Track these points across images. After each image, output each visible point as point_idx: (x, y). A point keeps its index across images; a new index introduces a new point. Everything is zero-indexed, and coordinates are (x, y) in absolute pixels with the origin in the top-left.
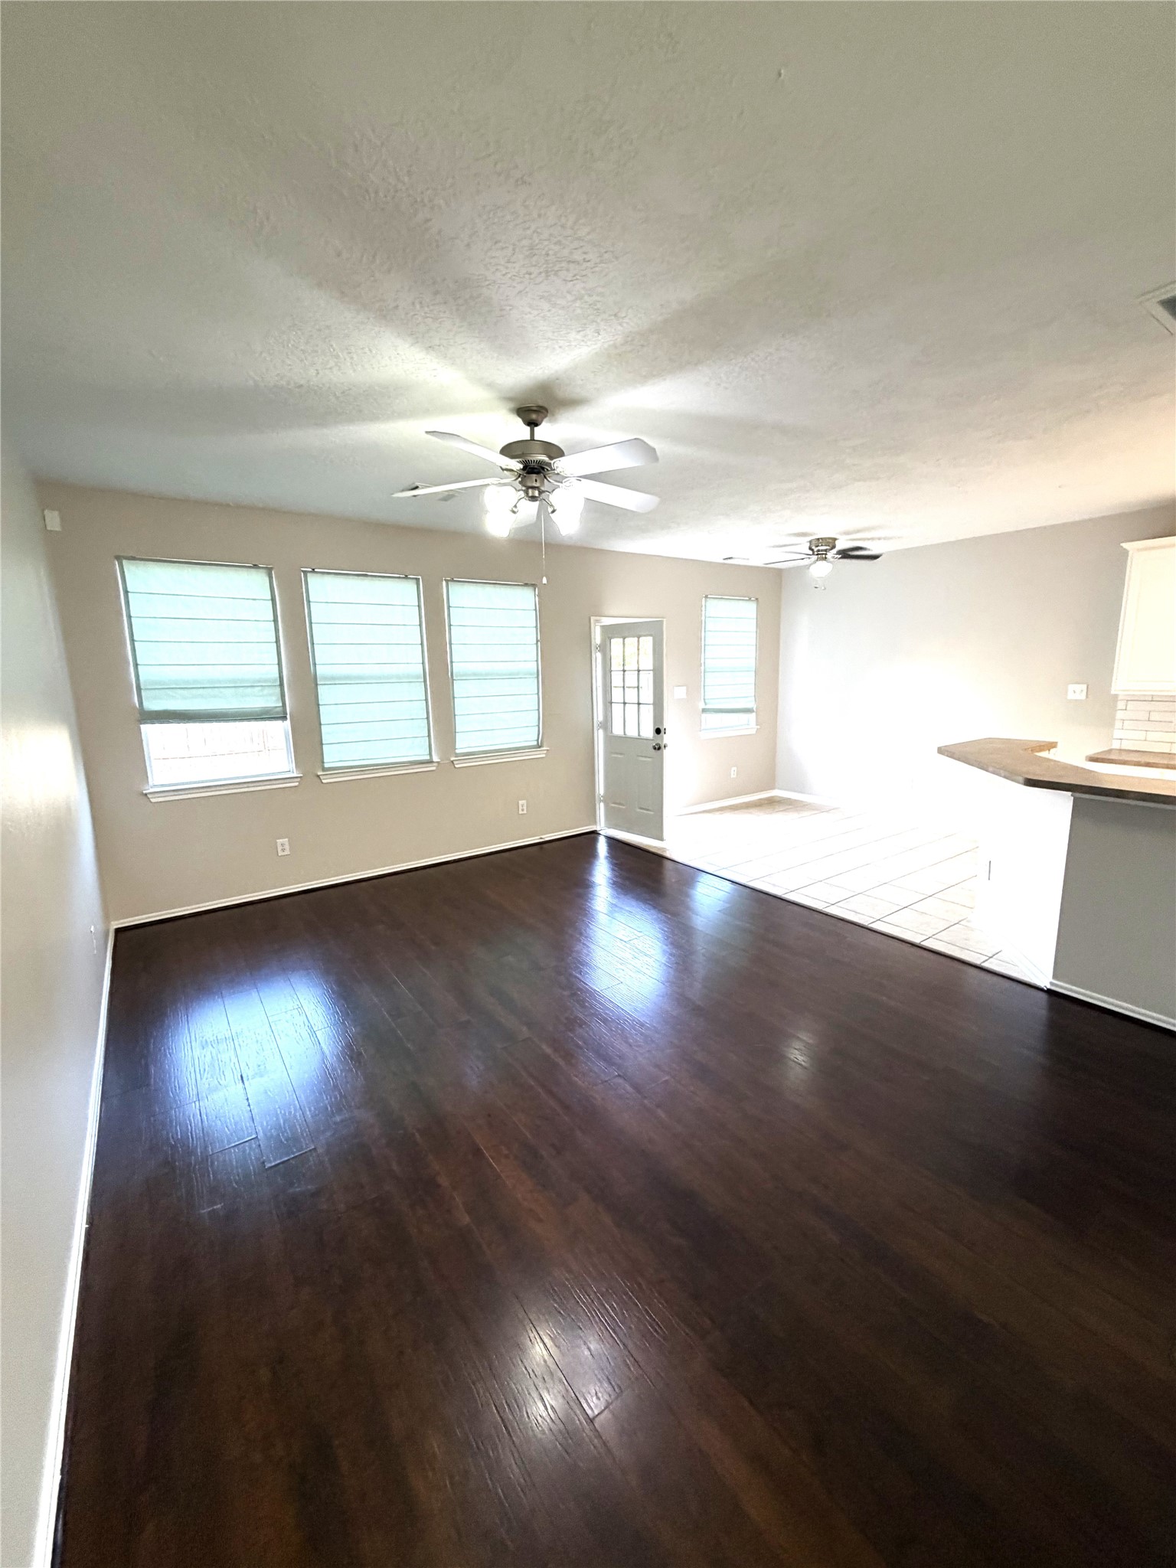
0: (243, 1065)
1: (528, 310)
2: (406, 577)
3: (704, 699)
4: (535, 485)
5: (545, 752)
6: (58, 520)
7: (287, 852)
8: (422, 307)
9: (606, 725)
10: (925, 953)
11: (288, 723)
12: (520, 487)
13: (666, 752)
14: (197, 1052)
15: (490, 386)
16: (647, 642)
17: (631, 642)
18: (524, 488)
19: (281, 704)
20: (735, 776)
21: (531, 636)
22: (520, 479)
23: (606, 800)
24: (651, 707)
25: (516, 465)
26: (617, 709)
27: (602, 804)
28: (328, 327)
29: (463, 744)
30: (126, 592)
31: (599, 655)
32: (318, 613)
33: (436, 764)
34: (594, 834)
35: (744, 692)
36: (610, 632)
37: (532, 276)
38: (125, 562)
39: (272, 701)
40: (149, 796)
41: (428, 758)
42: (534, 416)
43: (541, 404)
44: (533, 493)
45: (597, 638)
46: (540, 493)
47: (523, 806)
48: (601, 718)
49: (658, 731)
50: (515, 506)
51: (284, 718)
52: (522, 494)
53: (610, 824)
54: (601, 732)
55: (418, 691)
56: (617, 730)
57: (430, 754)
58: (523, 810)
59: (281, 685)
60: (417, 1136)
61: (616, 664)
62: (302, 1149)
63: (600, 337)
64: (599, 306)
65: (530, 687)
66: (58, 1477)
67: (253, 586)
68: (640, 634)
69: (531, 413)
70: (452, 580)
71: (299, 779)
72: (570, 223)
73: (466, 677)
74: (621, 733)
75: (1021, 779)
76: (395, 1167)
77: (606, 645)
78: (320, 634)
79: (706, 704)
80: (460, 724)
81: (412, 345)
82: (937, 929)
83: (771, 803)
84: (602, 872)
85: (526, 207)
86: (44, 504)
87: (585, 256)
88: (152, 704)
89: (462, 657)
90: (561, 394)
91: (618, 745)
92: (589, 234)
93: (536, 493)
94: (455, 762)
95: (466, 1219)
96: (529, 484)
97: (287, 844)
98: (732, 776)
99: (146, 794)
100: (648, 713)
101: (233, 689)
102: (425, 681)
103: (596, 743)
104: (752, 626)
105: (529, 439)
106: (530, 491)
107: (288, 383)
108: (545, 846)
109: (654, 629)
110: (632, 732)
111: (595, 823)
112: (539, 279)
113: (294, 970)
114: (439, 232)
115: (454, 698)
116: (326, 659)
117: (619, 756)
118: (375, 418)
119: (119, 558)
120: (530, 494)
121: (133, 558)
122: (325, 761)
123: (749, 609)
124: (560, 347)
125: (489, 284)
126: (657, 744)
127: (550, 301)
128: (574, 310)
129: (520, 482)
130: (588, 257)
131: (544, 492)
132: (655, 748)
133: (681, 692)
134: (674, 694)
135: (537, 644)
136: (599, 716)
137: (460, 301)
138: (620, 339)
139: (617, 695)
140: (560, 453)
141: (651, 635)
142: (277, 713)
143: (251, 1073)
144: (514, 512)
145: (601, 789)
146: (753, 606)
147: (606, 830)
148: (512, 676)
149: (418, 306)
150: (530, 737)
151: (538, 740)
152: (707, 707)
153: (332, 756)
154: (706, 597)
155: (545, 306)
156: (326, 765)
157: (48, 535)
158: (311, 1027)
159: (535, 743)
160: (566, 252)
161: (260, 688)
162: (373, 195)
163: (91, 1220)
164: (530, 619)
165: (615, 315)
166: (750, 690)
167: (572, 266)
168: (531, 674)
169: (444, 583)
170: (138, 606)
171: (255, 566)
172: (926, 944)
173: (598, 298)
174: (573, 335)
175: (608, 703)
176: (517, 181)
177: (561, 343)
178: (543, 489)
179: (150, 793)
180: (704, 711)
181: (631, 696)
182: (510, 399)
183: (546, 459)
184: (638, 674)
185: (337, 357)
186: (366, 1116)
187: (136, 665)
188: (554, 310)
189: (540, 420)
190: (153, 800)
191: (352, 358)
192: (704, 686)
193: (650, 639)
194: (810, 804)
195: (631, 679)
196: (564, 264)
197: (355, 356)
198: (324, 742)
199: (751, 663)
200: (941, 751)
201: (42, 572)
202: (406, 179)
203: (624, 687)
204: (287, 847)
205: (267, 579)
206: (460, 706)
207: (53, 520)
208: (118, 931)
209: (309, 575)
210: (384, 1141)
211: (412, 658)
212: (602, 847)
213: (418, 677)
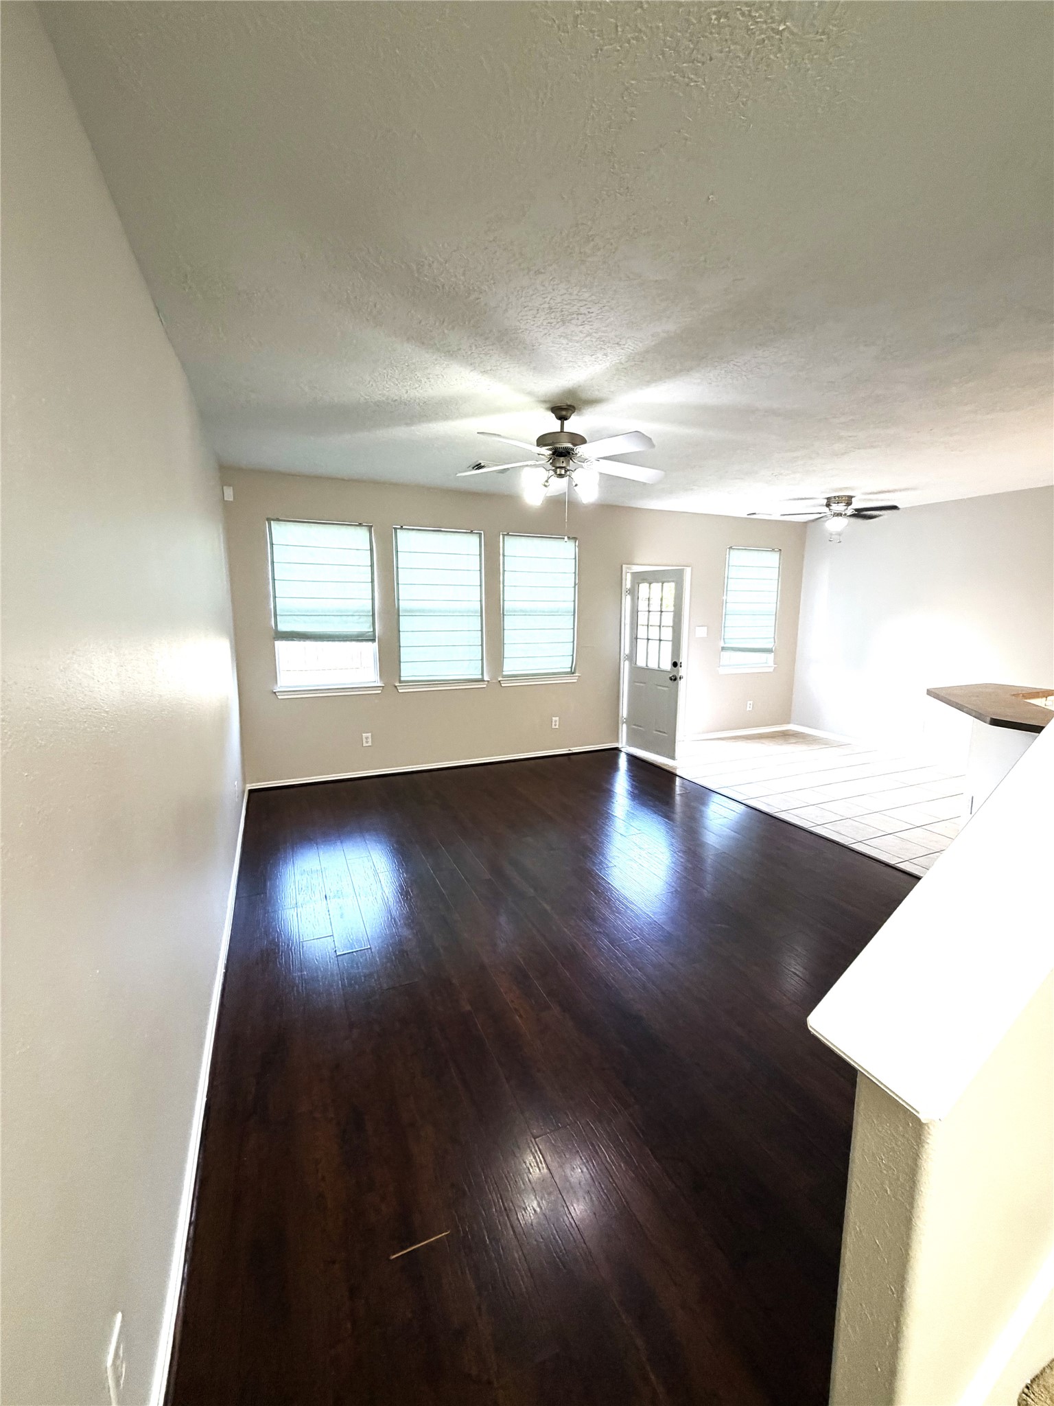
0: (327, 889)
1: (551, 344)
2: (472, 532)
3: (724, 639)
4: (561, 465)
5: (577, 678)
6: (232, 493)
7: (370, 744)
8: (476, 348)
9: (632, 657)
10: (900, 874)
11: (376, 644)
12: (551, 467)
13: (682, 683)
14: (298, 877)
15: (530, 394)
16: (670, 588)
17: (656, 586)
18: (554, 468)
19: (372, 630)
20: (751, 709)
21: (570, 580)
22: (551, 461)
23: (628, 722)
24: (670, 644)
25: (547, 452)
26: (641, 644)
27: (625, 725)
28: (414, 364)
29: (510, 667)
30: (272, 544)
31: (629, 598)
32: (404, 560)
33: (486, 683)
34: (617, 750)
35: (765, 634)
36: (639, 578)
37: (553, 325)
38: (272, 522)
39: (364, 627)
40: (277, 694)
41: (480, 677)
42: (564, 413)
43: (569, 403)
44: (560, 472)
45: (628, 583)
46: (566, 471)
47: (556, 721)
48: (627, 652)
49: (675, 664)
50: (547, 481)
51: (373, 640)
52: (552, 473)
53: (631, 742)
54: (627, 663)
55: (475, 623)
56: (641, 662)
57: (482, 674)
58: (555, 725)
59: (373, 615)
60: (441, 951)
61: (642, 605)
62: (362, 947)
63: (608, 358)
64: (604, 339)
65: (568, 622)
66: (205, 1099)
67: (359, 537)
68: (664, 580)
69: (562, 410)
70: (508, 534)
71: (381, 688)
72: (575, 292)
73: (515, 613)
74: (644, 665)
75: (988, 719)
76: (423, 967)
77: (634, 589)
78: (404, 576)
79: (725, 643)
80: (508, 651)
81: (472, 371)
82: (915, 854)
83: (785, 736)
84: (622, 783)
85: (544, 286)
86: (224, 482)
87: (589, 310)
88: (283, 627)
89: (512, 597)
90: (584, 396)
91: (640, 674)
92: (590, 296)
93: (563, 472)
94: (502, 682)
95: (468, 1008)
96: (558, 465)
97: (370, 737)
98: (748, 709)
99: (275, 693)
100: (667, 648)
101: (339, 617)
102: (481, 616)
103: (622, 671)
104: (774, 574)
105: (559, 430)
106: (558, 470)
107: (387, 399)
108: (572, 757)
109: (676, 576)
110: (653, 665)
111: (617, 741)
112: (557, 326)
113: (368, 830)
114: (486, 304)
115: (504, 629)
116: (407, 597)
117: (642, 685)
118: (446, 418)
119: (269, 520)
120: (558, 473)
121: (278, 520)
122: (402, 675)
123: (774, 559)
124: (579, 366)
125: (523, 332)
126: (673, 676)
127: (567, 338)
128: (586, 343)
129: (551, 464)
130: (590, 310)
131: (568, 470)
132: (671, 679)
133: (701, 632)
134: (694, 633)
135: (575, 587)
136: (626, 649)
137: (503, 343)
138: (624, 359)
139: (642, 633)
140: (583, 441)
141: (673, 581)
142: (369, 636)
143: (332, 895)
144: (546, 486)
145: (624, 712)
146: (776, 556)
147: (626, 748)
148: (552, 614)
149: (474, 348)
150: (565, 664)
151: (571, 668)
152: (725, 646)
153: (407, 672)
154: (731, 548)
155: (564, 341)
156: (402, 679)
157: (226, 504)
158: (375, 870)
159: (569, 670)
160: (575, 309)
161: (358, 617)
162: (441, 288)
163: (227, 968)
164: (570, 566)
165: (618, 344)
166: (770, 632)
167: (580, 317)
168: (569, 612)
169: (501, 536)
170: (279, 554)
171: (360, 525)
172: (901, 866)
173: (602, 334)
174: (587, 358)
175: (635, 639)
176: (535, 272)
177: (580, 364)
178: (568, 468)
179: (278, 692)
180: (723, 649)
181: (654, 633)
182: (545, 402)
183: (570, 445)
184: (661, 615)
185: (420, 381)
186: (406, 932)
187: (275, 597)
188: (570, 344)
189: (569, 415)
190: (279, 697)
191: (430, 381)
192: (724, 627)
193: (673, 585)
194: (823, 738)
195: (655, 618)
196: (575, 316)
197: (432, 381)
198: (402, 660)
199: (772, 606)
200: (929, 692)
201: (221, 530)
202: (462, 278)
203: (648, 626)
204: (370, 740)
205: (368, 534)
206: (509, 636)
207: (229, 494)
208: (251, 791)
209: (398, 531)
210: (418, 950)
211: (472, 597)
212: (623, 762)
213: (476, 612)
